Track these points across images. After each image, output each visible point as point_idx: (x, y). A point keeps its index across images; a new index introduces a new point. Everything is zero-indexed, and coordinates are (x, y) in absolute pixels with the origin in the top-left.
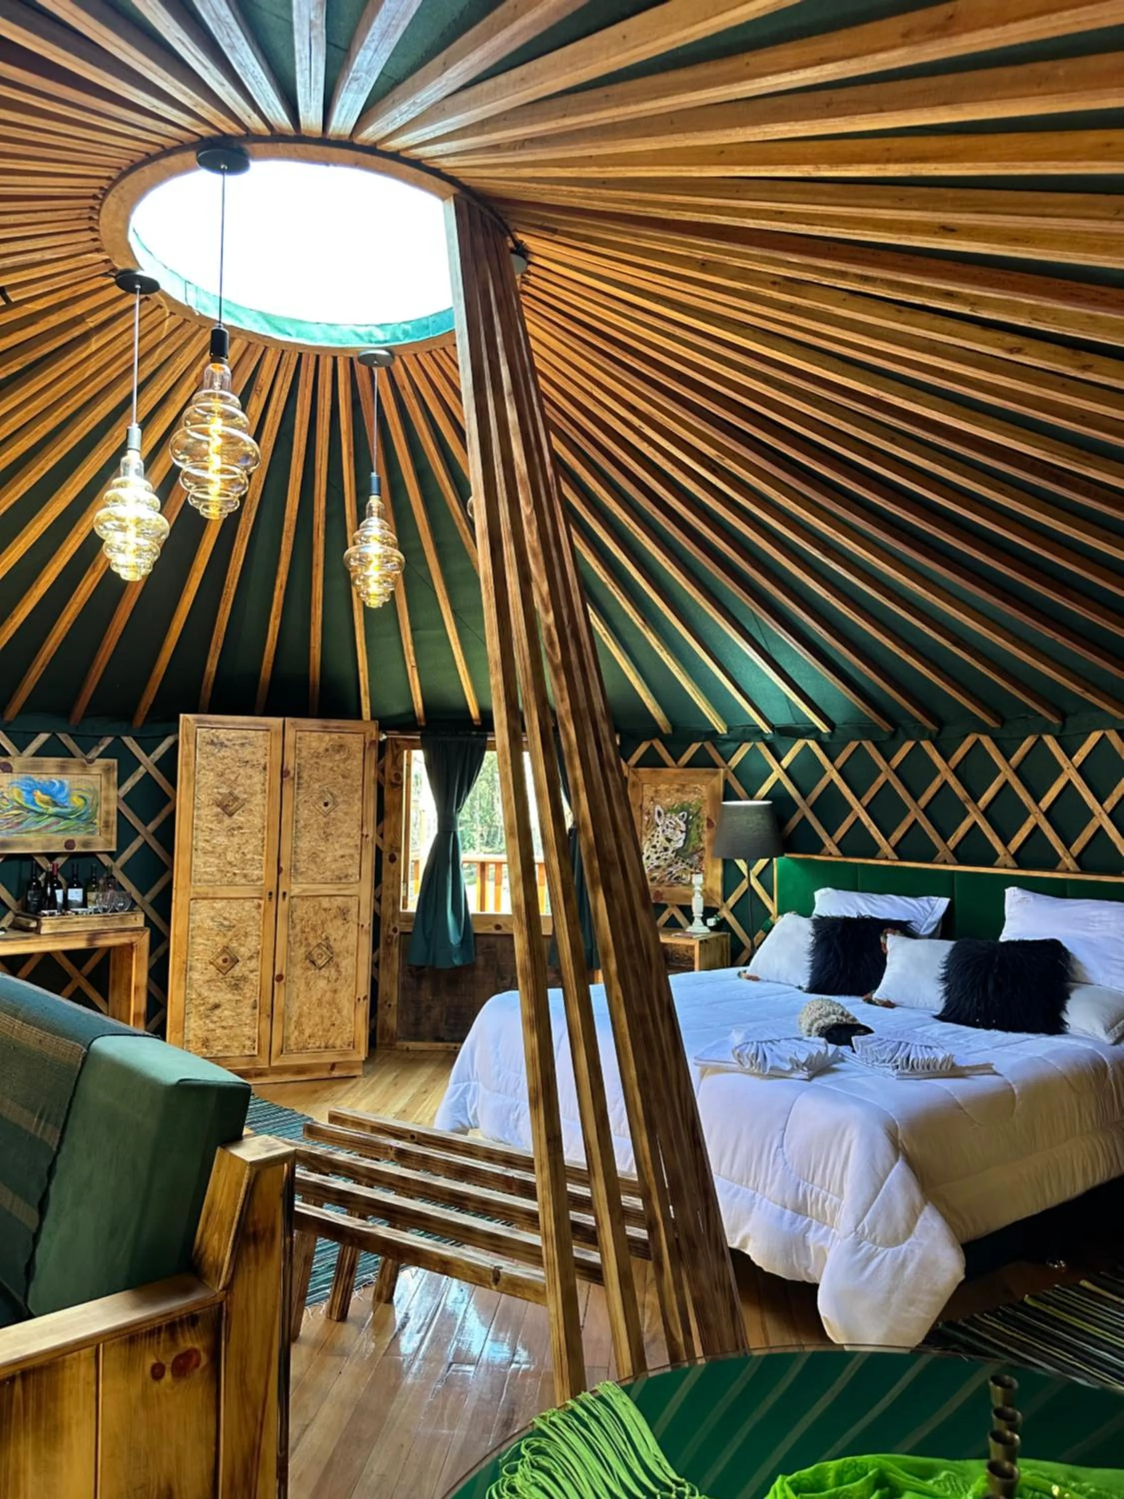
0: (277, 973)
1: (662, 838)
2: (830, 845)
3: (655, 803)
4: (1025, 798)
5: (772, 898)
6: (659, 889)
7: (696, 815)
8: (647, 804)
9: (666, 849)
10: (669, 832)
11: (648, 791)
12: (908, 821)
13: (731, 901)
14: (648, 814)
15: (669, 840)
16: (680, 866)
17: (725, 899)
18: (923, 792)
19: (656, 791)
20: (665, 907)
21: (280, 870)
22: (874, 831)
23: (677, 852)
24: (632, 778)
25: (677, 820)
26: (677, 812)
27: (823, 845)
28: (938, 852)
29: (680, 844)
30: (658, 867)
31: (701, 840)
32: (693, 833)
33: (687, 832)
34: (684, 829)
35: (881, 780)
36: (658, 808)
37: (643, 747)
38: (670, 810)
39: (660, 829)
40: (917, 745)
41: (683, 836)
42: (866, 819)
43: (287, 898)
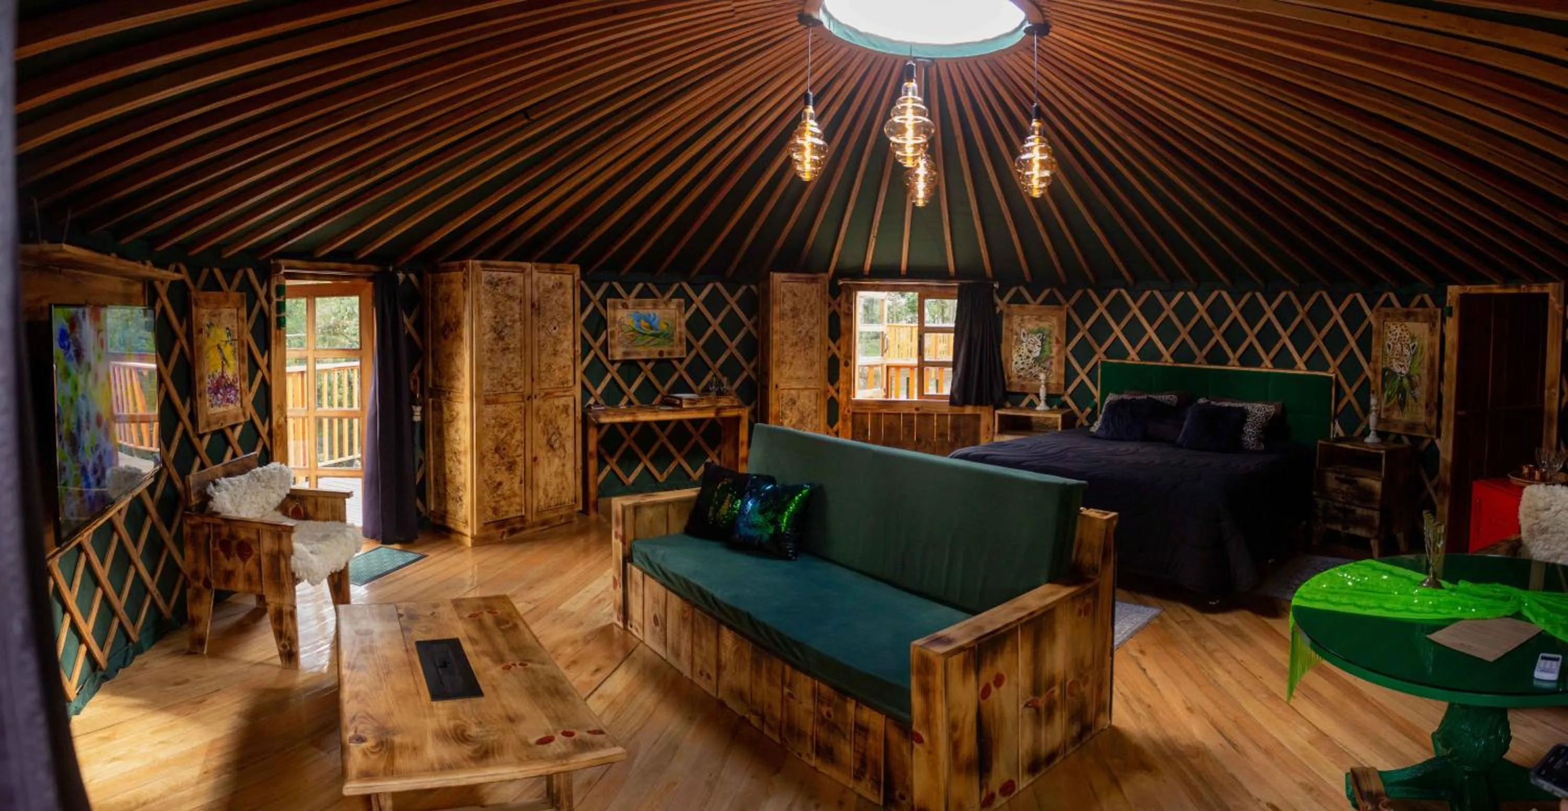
1: (1025, 350)
2: (1133, 354)
3: (1022, 327)
5: (1096, 387)
6: (1024, 383)
7: (1048, 336)
8: (1016, 327)
9: (1028, 357)
10: (1030, 346)
11: (1016, 319)
12: (1180, 339)
13: (1070, 390)
14: (1017, 334)
15: (1030, 352)
16: (1037, 368)
17: (1066, 388)
18: (1188, 322)
19: (1022, 320)
20: (1026, 394)
22: (1160, 345)
23: (1036, 359)
24: (1006, 311)
25: (1035, 338)
26: (1036, 333)
27: (1129, 354)
28: (1195, 357)
29: (1038, 354)
30: (1023, 369)
31: (1051, 352)
32: (1046, 347)
33: (1042, 346)
34: (1040, 344)
35: (1164, 315)
36: (1023, 330)
37: (1013, 290)
38: (1031, 332)
39: (1024, 344)
40: (1186, 295)
41: (1039, 349)
42: (1155, 339)
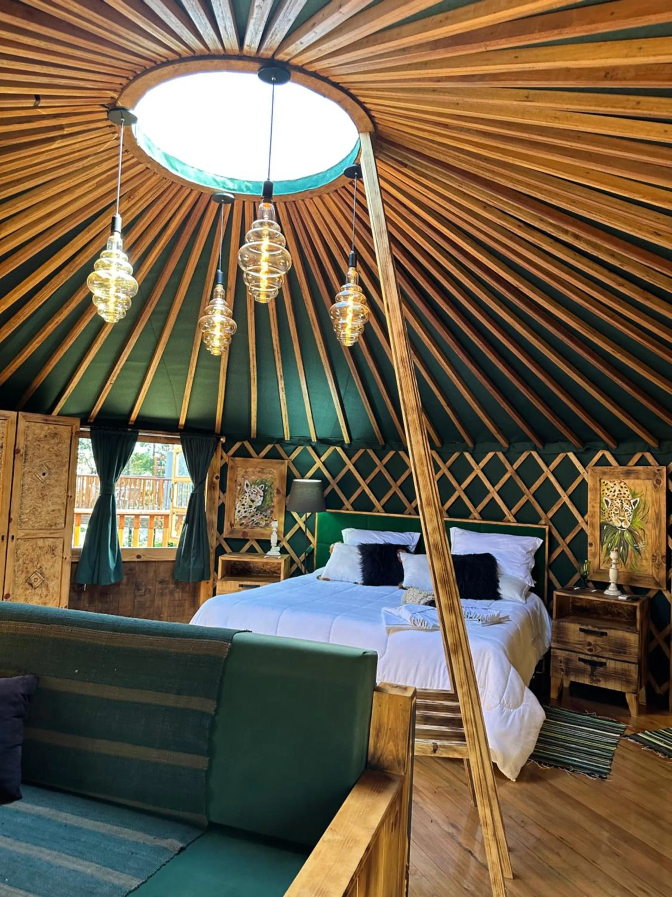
0: (5, 593)
1: (248, 500)
2: (347, 504)
3: (245, 479)
4: (454, 483)
5: (314, 536)
6: (246, 530)
7: (270, 487)
8: (240, 479)
9: (251, 506)
10: (253, 496)
11: (240, 471)
12: (391, 492)
13: (288, 536)
14: (240, 485)
15: (253, 501)
16: (259, 516)
17: (284, 536)
18: (399, 477)
19: (246, 472)
20: (248, 540)
21: (10, 520)
22: (372, 497)
23: (258, 508)
24: (230, 464)
25: (258, 489)
26: (258, 484)
27: (344, 504)
28: (406, 508)
29: (260, 504)
30: (245, 517)
31: (272, 501)
32: (268, 497)
33: (264, 496)
34: (262, 495)
35: (377, 470)
36: (247, 482)
37: (237, 445)
38: (255, 483)
39: (247, 494)
40: (397, 453)
41: (262, 499)
42: (368, 491)
43: (15, 540)
